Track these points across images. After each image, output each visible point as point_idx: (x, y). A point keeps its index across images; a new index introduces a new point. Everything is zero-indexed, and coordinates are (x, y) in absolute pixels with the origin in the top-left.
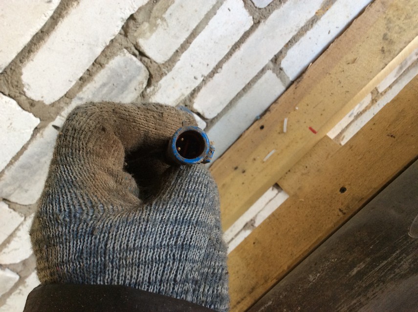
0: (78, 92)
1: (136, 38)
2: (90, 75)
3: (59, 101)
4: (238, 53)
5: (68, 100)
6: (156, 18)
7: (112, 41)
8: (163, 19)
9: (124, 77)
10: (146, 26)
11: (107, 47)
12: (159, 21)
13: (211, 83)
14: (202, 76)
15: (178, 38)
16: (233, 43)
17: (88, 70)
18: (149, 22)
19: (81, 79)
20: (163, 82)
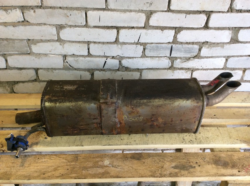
0: (184, 44)
1: (204, 46)
2: (189, 44)
3: (179, 42)
4: (213, 71)
5: (180, 44)
6: (210, 47)
7: (200, 42)
8: (211, 48)
9: (193, 51)
10: (207, 46)
11: (198, 42)
12: (210, 48)
13: (202, 71)
14: (203, 68)
15: (209, 54)
16: (215, 68)
17: (190, 42)
18: (209, 46)
19: (187, 43)
20: (196, 60)
